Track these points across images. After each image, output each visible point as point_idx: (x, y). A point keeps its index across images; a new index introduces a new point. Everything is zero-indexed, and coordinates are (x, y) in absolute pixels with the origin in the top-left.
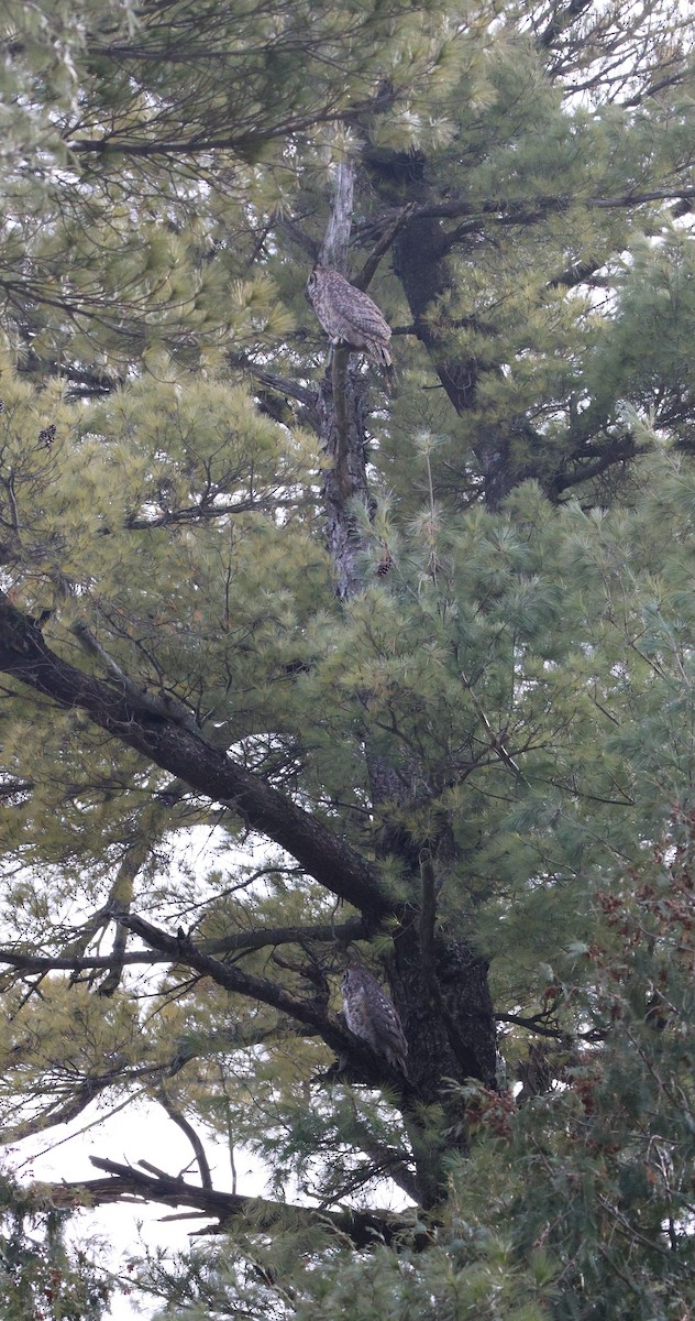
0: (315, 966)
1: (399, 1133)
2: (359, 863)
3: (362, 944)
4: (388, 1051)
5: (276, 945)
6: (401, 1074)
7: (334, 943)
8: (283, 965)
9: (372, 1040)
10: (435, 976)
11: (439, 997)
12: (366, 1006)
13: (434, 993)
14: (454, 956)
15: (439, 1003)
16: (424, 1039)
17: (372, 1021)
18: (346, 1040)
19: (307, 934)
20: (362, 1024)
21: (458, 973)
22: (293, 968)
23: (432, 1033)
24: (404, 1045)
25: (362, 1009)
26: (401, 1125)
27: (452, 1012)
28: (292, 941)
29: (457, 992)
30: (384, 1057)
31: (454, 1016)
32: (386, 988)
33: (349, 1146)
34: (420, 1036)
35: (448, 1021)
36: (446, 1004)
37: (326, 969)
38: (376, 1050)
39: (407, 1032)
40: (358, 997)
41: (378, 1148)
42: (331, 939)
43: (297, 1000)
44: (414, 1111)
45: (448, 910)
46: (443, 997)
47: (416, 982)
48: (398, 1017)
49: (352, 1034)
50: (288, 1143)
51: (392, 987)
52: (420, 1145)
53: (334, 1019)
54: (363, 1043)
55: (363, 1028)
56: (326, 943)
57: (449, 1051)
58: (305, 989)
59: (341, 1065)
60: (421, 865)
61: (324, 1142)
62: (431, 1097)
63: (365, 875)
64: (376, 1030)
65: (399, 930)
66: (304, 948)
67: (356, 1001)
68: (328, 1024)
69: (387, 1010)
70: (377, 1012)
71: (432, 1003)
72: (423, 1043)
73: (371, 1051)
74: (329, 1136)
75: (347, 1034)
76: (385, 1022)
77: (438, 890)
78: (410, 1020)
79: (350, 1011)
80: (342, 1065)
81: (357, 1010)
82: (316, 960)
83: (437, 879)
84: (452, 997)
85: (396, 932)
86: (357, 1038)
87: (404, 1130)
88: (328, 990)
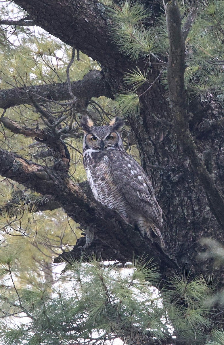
0: (52, 129)
1: (158, 314)
2: (95, 9)
3: (104, 101)
4: (141, 221)
5: (5, 108)
6: (157, 246)
7: (71, 101)
8: (16, 130)
9: (122, 209)
10: (188, 133)
11: (194, 155)
12: (112, 174)
13: (189, 151)
14: (209, 108)
15: (195, 162)
16: (181, 204)
17: (120, 190)
18: (91, 211)
19: (40, 94)
20: (109, 194)
21: (215, 127)
22: (27, 133)
23: (190, 198)
24: (158, 212)
25: (108, 178)
26: (160, 305)
27: (210, 172)
28: (23, 102)
29: (215, 150)
30: (137, 228)
31: (213, 176)
32: (134, 151)
33: (102, 333)
34: (176, 202)
35: (206, 183)
36: (202, 162)
37: (64, 131)
38: (126, 221)
39: (161, 197)
40: (103, 166)
41: (135, 333)
42: (68, 97)
43: (33, 168)
44: (174, 289)
45: (198, 58)
46: (199, 155)
47: (167, 140)
48: (149, 183)
49: (98, 204)
50: (32, 333)
51: (141, 149)
52: (183, 326)
53: (77, 188)
54: (112, 214)
55: (110, 198)
56: (63, 102)
57: (210, 216)
58: (42, 156)
59: (87, 240)
60: (166, 6)
61: (74, 329)
62: (192, 269)
63: (101, 22)
64: (125, 199)
65: (145, 85)
66: (38, 110)
67: (101, 170)
68: (70, 194)
69: (136, 176)
70: (125, 178)
71: (187, 163)
72: (180, 209)
73: (121, 222)
74: (79, 322)
75: (93, 205)
76: (136, 190)
77: (186, 34)
78: (163, 183)
79: (95, 181)
80: (89, 240)
81: (103, 179)
82: (51, 122)
83: (184, 21)
84: (209, 154)
85: (142, 88)
86: (105, 209)
87: (163, 311)
88: (68, 156)
